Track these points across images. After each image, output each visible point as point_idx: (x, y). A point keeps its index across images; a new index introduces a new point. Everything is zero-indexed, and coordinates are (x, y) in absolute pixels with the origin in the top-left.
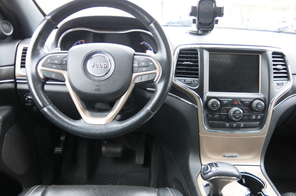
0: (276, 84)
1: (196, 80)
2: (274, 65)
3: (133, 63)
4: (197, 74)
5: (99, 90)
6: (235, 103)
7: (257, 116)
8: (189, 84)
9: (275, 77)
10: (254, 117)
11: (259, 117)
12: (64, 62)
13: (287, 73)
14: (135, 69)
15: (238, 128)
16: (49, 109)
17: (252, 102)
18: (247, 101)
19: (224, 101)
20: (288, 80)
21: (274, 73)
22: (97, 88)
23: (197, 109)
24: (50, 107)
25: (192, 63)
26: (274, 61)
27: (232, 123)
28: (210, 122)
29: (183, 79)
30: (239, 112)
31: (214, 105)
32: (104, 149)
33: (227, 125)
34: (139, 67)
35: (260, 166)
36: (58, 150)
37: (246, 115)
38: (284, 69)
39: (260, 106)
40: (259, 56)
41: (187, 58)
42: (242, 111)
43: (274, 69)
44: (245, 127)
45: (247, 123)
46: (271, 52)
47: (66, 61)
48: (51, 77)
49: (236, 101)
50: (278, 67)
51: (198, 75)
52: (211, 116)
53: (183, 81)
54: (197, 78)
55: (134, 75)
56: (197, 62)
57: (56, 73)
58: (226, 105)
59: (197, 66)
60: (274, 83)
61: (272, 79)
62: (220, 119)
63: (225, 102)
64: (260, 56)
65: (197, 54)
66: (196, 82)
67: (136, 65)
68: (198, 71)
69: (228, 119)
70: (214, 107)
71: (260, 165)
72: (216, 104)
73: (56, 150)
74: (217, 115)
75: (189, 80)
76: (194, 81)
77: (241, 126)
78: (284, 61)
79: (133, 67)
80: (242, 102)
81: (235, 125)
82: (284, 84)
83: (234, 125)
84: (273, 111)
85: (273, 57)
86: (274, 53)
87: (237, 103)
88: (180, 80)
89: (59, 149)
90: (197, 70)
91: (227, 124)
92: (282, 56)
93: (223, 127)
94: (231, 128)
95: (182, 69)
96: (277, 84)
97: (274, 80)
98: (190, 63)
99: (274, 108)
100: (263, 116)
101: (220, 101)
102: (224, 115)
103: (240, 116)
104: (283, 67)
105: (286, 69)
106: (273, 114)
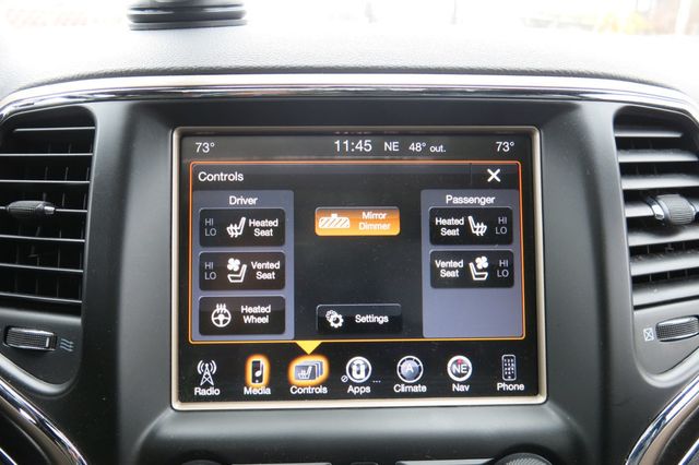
0: (649, 334)
1: (68, 330)
2: (632, 197)
4: (74, 286)
9: (641, 282)
21: (637, 252)
25: (51, 209)
26: (628, 170)
40: (529, 137)
43: (635, 225)
46: (610, 112)
50: (658, 210)
51: (78, 293)
54: (74, 312)
56: (78, 197)
59: (76, 225)
60: (643, 323)
61: (626, 297)
64: (537, 137)
65: (87, 141)
66: (67, 345)
75: (39, 324)
76: (54, 341)
78: (697, 169)
85: (623, 144)
86: (628, 117)
92: (684, 132)
96: (663, 332)
97: (637, 308)
98: (39, 205)
104: (693, 208)
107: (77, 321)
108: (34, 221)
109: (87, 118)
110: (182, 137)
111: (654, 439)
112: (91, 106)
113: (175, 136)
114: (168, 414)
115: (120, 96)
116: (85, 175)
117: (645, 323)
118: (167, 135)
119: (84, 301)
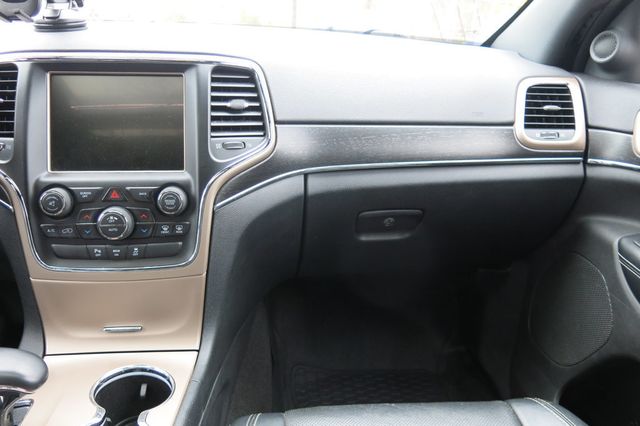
0: (219, 146)
1: (9, 142)
2: (216, 99)
4: (10, 127)
6: (115, 196)
7: (173, 228)
10: (165, 229)
11: (179, 229)
13: (261, 118)
15: (126, 257)
17: (158, 192)
18: (142, 191)
19: (81, 194)
20: (264, 135)
21: (214, 119)
23: (13, 214)
25: (2, 100)
27: (109, 247)
28: (53, 245)
30: (116, 219)
31: (50, 204)
33: (98, 253)
35: (198, 351)
37: (144, 227)
38: (250, 109)
39: (172, 202)
42: (128, 219)
43: (215, 108)
44: (144, 256)
45: (149, 245)
46: (209, 68)
49: (114, 192)
50: (228, 104)
51: (13, 129)
52: (53, 231)
54: (11, 136)
56: (12, 96)
58: (90, 201)
59: (12, 106)
60: (216, 142)
61: (210, 134)
62: (79, 238)
63: (85, 195)
65: (15, 76)
66: (9, 147)
68: (13, 119)
69: (97, 237)
70: (51, 207)
71: (197, 348)
72: (56, 201)
74: (68, 230)
76: (4, 146)
77: (134, 255)
78: (255, 90)
80: (129, 193)
81: (116, 251)
82: (248, 145)
83: (114, 251)
84: (213, 212)
85: (213, 80)
87: (117, 196)
90: (11, 116)
91: (96, 250)
92: (249, 75)
93: (89, 257)
94: (108, 258)
96: (224, 145)
97: (212, 137)
99: (218, 205)
100: (190, 225)
101: (71, 193)
102: (87, 227)
103: (121, 229)
104: (247, 104)
105: (259, 109)
106: (216, 221)
107: (12, 139)
109: (14, 67)
110: (52, 75)
111: (217, 181)
112: (18, 64)
113: (48, 75)
114: (45, 174)
115: (29, 60)
116: (15, 88)
117: (218, 142)
118: (45, 75)
119: (15, 132)
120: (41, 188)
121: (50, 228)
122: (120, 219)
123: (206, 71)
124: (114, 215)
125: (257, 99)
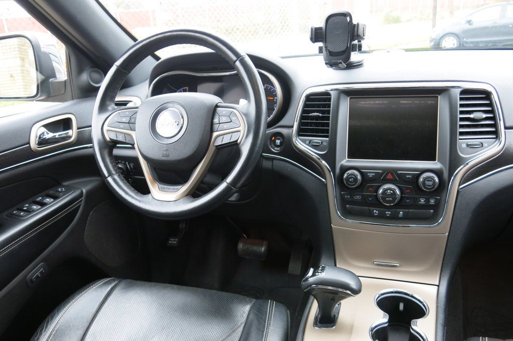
0: (464, 146)
1: (325, 141)
2: (463, 112)
3: (213, 118)
4: (327, 131)
5: (168, 156)
6: (389, 177)
7: (427, 200)
8: (315, 147)
9: (462, 134)
10: (422, 201)
11: (432, 201)
12: (133, 120)
13: (495, 125)
14: (216, 127)
15: (394, 218)
16: (114, 180)
17: (419, 175)
18: (409, 174)
19: (368, 174)
20: (496, 138)
21: (461, 126)
22: (165, 153)
23: (325, 185)
24: (116, 177)
25: (320, 115)
26: (462, 106)
27: (384, 210)
28: (348, 206)
29: (307, 140)
30: (392, 192)
31: (350, 180)
32: (241, 246)
33: (376, 213)
34: (220, 123)
35: (438, 286)
36: (173, 241)
37: (408, 198)
38: (487, 119)
39: (430, 183)
40: (437, 98)
41: (319, 106)
42: (398, 192)
43: (462, 119)
44: (408, 218)
45: (410, 210)
46: (458, 91)
47: (135, 119)
48: (118, 139)
49: (390, 174)
50: (472, 116)
51: (328, 133)
52: (349, 196)
53: (308, 142)
54: (327, 137)
55: (215, 134)
56: (328, 112)
57: (125, 133)
58: (373, 180)
59: (328, 118)
62: (364, 202)
63: (371, 175)
64: (439, 97)
65: (329, 100)
66: (325, 144)
67: (216, 120)
69: (377, 203)
70: (351, 182)
71: (437, 284)
72: (354, 178)
73: (170, 242)
74: (358, 197)
75: (316, 140)
76: (322, 143)
77: (400, 216)
78: (491, 105)
79: (212, 124)
80: (399, 175)
81: (388, 213)
82: (485, 145)
83: (386, 213)
84: (458, 192)
85: (461, 99)
86: (465, 92)
87: (391, 177)
88: (304, 141)
89: (175, 241)
90: (328, 125)
91: (375, 211)
92: (487, 95)
93: (369, 216)
94: (382, 217)
95: (311, 124)
96: (468, 145)
97: (460, 139)
98: (318, 114)
99: (461, 187)
100: (440, 199)
101: (362, 173)
102: (371, 196)
103: (394, 199)
104: (484, 116)
105: (494, 118)
106: (459, 197)
107: (328, 139)
108: (317, 118)
109: (328, 94)
110: (350, 98)
111: (461, 171)
112: (331, 92)
113: (349, 98)
114: (345, 161)
115: (337, 90)
116: (329, 107)
117: (464, 143)
118: (347, 99)
119: (330, 134)
120: (344, 169)
121: (347, 195)
122: (394, 193)
123: (456, 93)
124: (390, 189)
125: (492, 112)
